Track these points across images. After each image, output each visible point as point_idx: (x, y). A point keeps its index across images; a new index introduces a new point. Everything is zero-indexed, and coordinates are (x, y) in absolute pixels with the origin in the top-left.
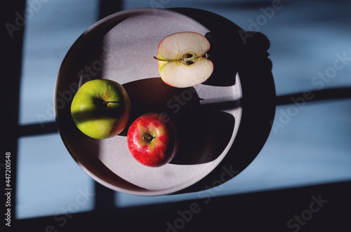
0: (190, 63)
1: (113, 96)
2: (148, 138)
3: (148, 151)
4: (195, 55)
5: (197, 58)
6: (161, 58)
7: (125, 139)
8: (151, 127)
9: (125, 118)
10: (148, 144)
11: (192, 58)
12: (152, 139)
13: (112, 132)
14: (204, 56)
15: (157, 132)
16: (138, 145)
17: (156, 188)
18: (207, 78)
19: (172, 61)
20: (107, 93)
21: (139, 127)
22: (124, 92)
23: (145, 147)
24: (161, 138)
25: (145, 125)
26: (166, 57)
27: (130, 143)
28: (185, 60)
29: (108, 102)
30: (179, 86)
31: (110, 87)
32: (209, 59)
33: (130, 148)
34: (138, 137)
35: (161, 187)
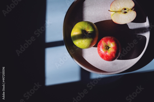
0: (125, 13)
1: (91, 29)
2: (107, 48)
3: (107, 54)
4: (128, 9)
5: (129, 10)
6: (112, 11)
7: (96, 48)
8: (109, 43)
9: (96, 39)
10: (107, 51)
11: (126, 10)
12: (109, 49)
13: (90, 46)
14: (132, 9)
15: (112, 45)
16: (103, 51)
17: (111, 71)
18: (133, 19)
19: (117, 12)
20: (88, 27)
21: (103, 43)
22: (95, 27)
23: (106, 52)
24: (113, 48)
25: (106, 41)
26: (114, 10)
27: (99, 50)
28: (123, 11)
29: (88, 32)
30: (121, 24)
31: (89, 25)
32: (134, 10)
33: (99, 53)
34: (102, 47)
35: (113, 70)
